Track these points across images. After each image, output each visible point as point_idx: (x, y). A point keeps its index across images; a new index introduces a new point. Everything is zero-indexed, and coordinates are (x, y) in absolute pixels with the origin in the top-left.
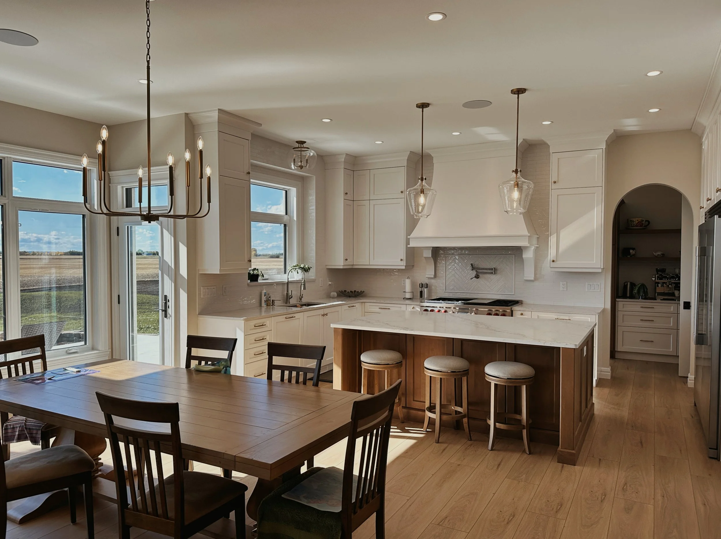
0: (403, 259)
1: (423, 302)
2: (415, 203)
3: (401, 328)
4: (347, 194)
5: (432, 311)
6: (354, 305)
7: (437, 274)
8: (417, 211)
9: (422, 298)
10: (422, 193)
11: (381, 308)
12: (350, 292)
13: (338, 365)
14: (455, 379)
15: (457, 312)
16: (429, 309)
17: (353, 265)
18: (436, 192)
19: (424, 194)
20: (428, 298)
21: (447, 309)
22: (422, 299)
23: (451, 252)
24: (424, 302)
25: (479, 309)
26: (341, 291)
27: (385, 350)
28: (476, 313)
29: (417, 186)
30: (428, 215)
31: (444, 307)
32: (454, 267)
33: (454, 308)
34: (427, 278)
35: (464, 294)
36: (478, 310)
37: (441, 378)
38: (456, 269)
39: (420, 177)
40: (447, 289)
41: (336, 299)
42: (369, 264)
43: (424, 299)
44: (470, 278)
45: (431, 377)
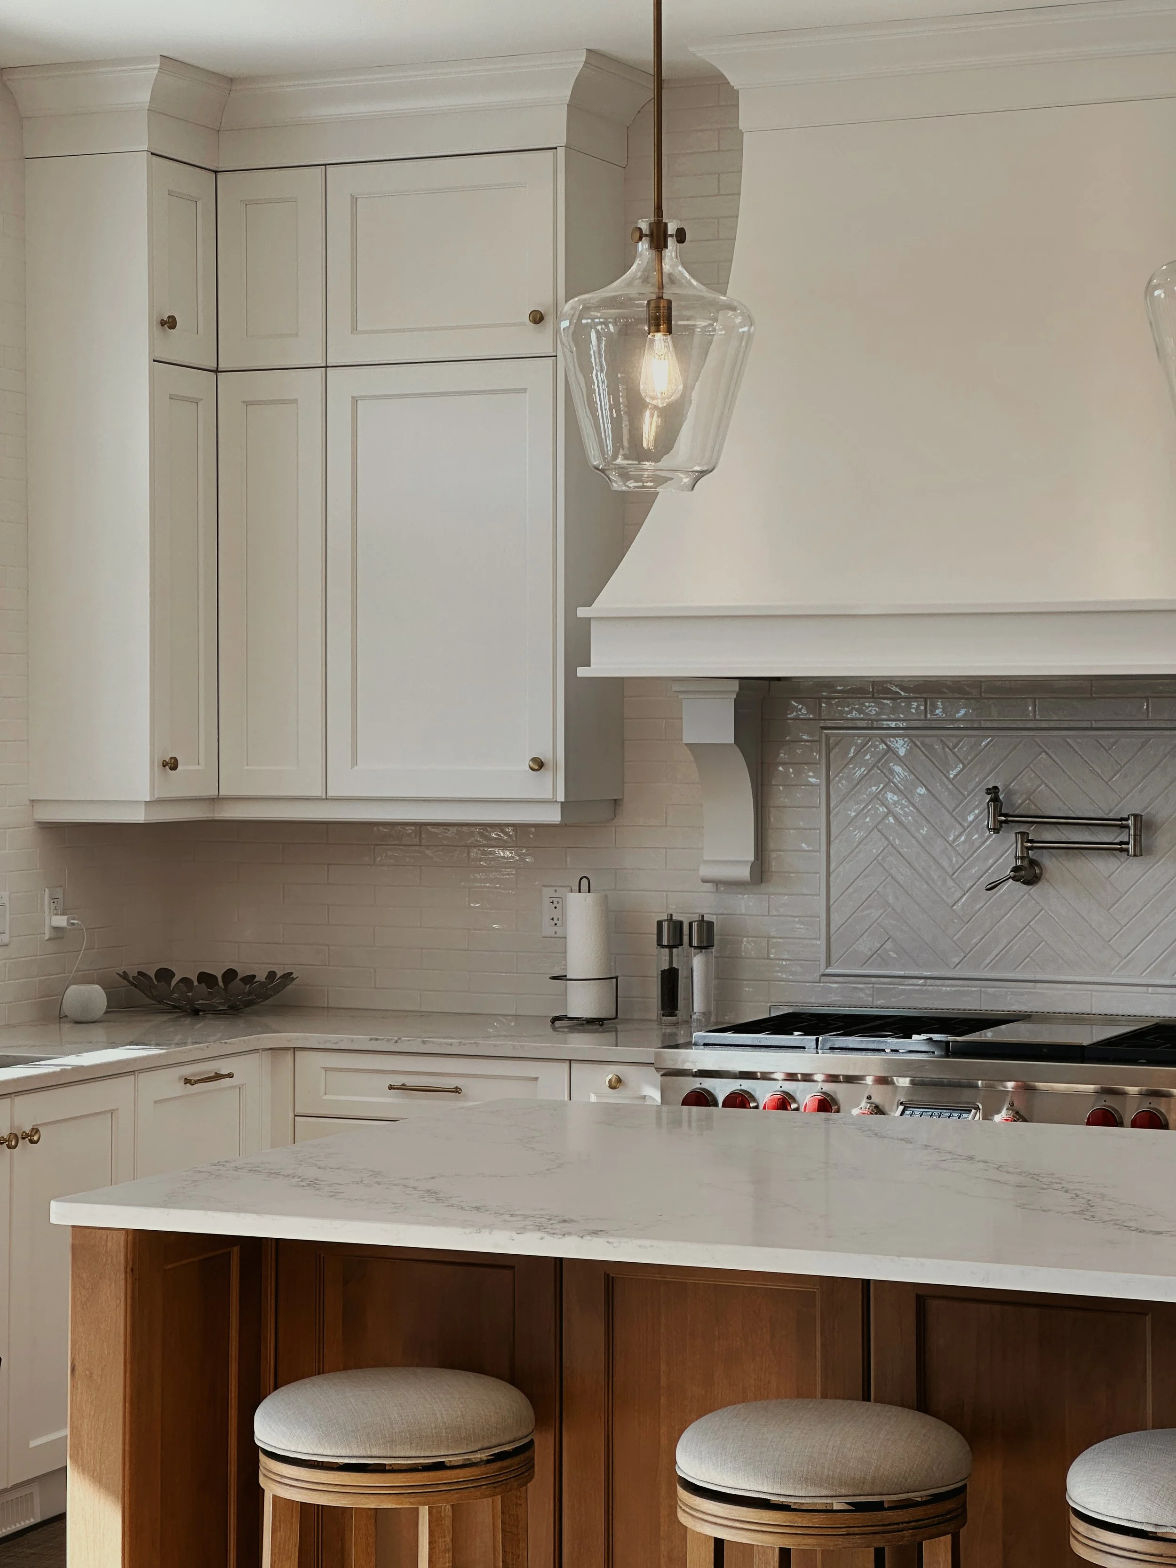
0: (545, 755)
1: (681, 1041)
2: (613, 391)
3: (526, 1217)
4: (170, 323)
5: (739, 1100)
6: (224, 1067)
7: (774, 855)
8: (626, 443)
9: (672, 1014)
10: (658, 325)
11: (403, 1088)
12: (194, 979)
13: (98, 1479)
14: (879, 1554)
15: (901, 1108)
16: (721, 1089)
17: (216, 800)
18: (749, 320)
19: (669, 331)
20: (713, 1019)
21: (839, 1090)
22: (676, 1024)
23: (860, 711)
24: (689, 1045)
25: (1040, 1085)
26: (133, 973)
27: (419, 1370)
28: (1022, 1112)
29: (629, 284)
30: (703, 473)
31: (819, 1077)
32: (882, 809)
33: (883, 1081)
34: (705, 881)
35: (947, 988)
36: (1033, 1089)
37: (785, 1554)
38: (891, 820)
39: (644, 226)
40: (834, 957)
41: (98, 1033)
42: (319, 793)
43: (688, 1022)
44: (986, 880)
45: (719, 1543)
